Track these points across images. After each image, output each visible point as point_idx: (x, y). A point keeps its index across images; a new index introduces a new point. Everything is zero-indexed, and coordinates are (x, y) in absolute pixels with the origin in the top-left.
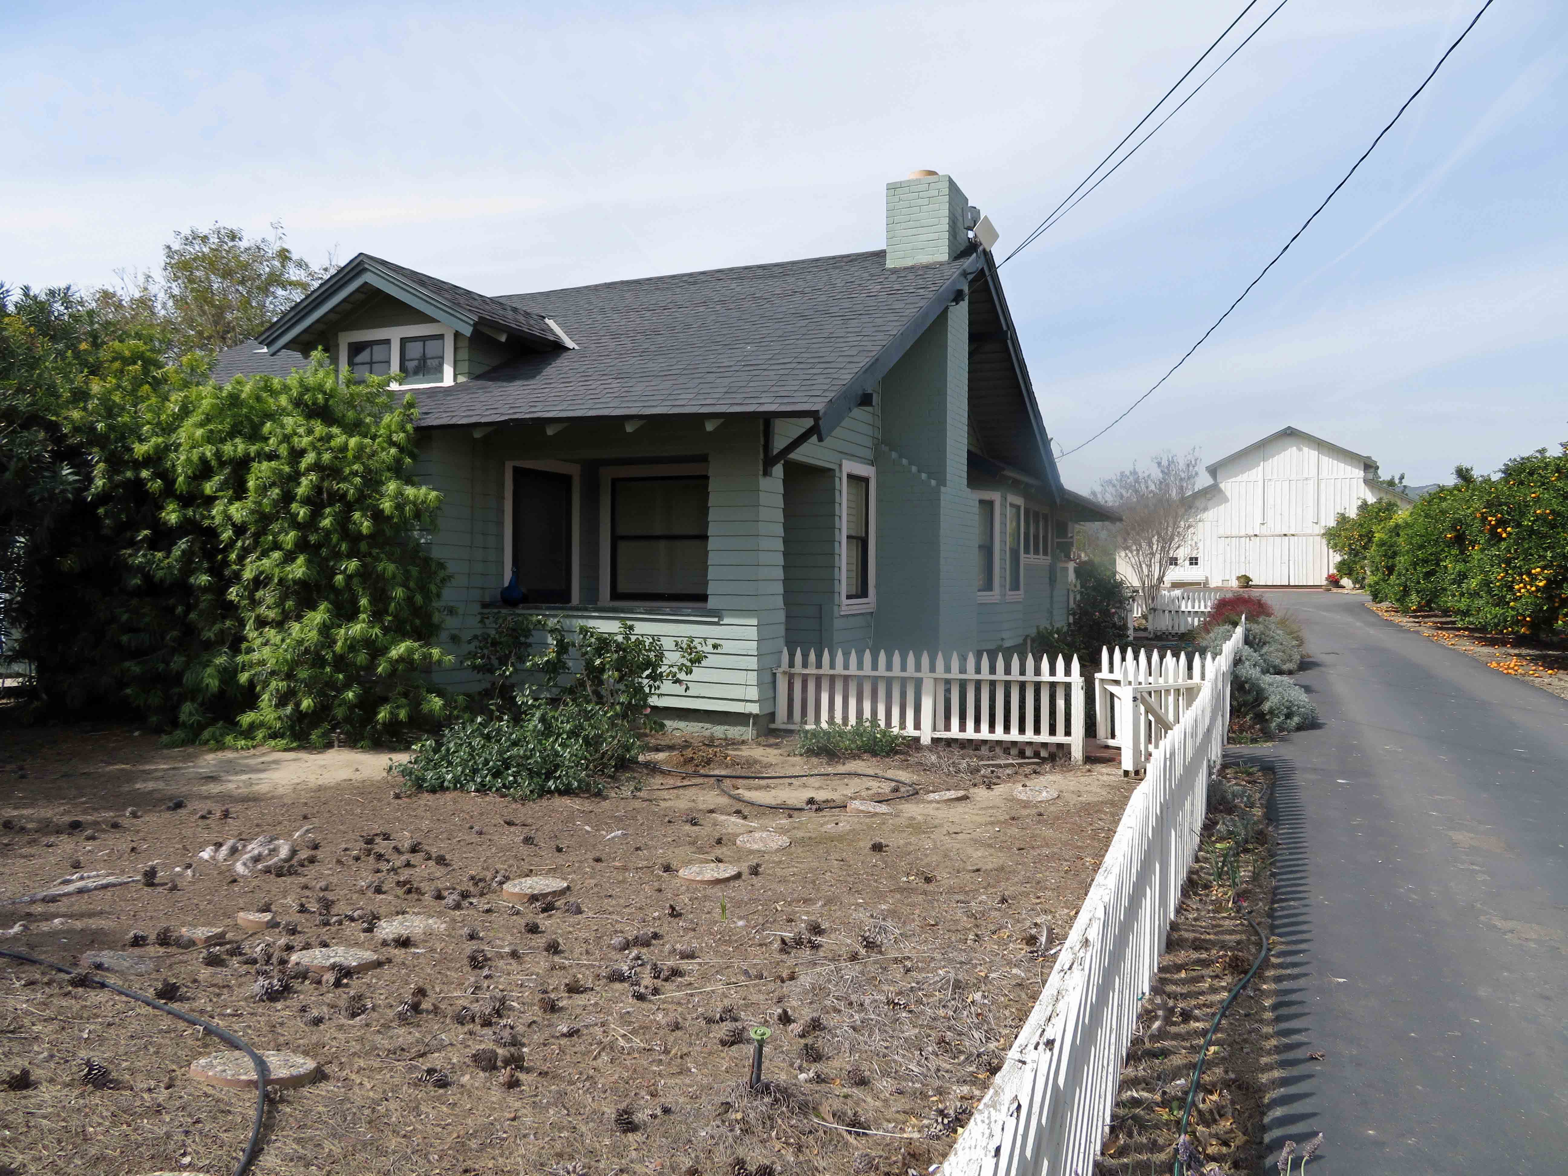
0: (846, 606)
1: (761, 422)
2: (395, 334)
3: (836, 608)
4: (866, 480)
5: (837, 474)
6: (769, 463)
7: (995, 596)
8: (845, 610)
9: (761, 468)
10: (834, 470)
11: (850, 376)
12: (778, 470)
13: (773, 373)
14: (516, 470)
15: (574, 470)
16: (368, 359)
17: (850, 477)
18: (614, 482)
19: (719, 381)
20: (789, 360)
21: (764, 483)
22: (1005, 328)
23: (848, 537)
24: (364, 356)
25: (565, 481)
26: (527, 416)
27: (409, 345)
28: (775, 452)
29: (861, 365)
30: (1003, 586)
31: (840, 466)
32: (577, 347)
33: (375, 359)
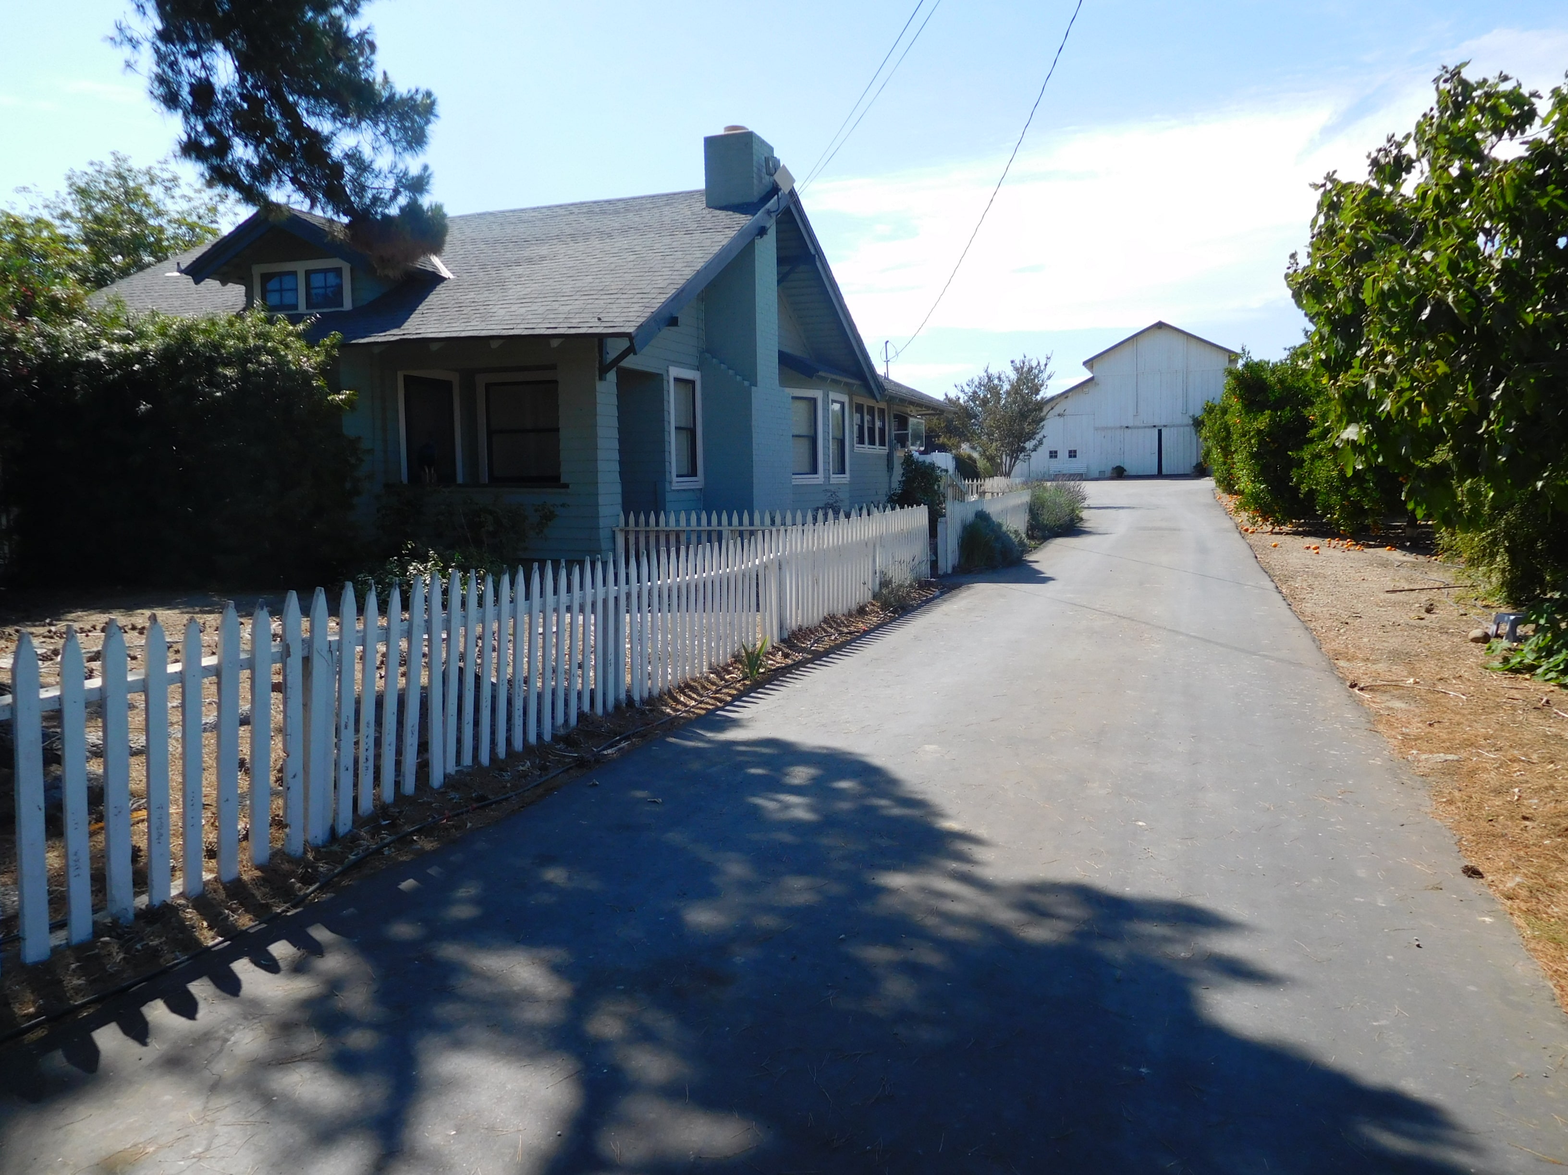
0: (676, 482)
1: (596, 340)
2: (301, 267)
3: (667, 485)
4: (693, 382)
5: (665, 377)
6: (603, 371)
7: (819, 478)
8: (675, 486)
9: (597, 373)
10: (662, 375)
11: (659, 305)
12: (612, 376)
13: (602, 302)
14: (406, 378)
15: (454, 378)
16: (278, 287)
17: (677, 380)
18: (488, 386)
19: (561, 308)
20: (615, 291)
21: (600, 386)
22: (813, 251)
23: (676, 428)
24: (273, 285)
25: (447, 386)
26: (415, 337)
27: (313, 276)
28: (609, 361)
29: (668, 296)
30: (826, 470)
31: (668, 371)
32: (451, 276)
33: (285, 286)
